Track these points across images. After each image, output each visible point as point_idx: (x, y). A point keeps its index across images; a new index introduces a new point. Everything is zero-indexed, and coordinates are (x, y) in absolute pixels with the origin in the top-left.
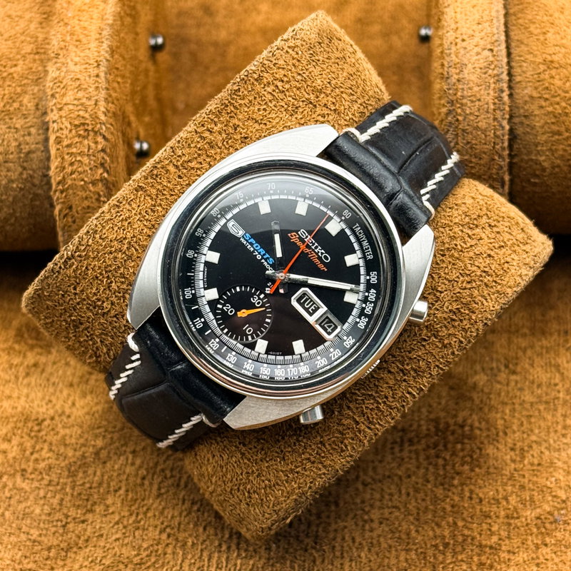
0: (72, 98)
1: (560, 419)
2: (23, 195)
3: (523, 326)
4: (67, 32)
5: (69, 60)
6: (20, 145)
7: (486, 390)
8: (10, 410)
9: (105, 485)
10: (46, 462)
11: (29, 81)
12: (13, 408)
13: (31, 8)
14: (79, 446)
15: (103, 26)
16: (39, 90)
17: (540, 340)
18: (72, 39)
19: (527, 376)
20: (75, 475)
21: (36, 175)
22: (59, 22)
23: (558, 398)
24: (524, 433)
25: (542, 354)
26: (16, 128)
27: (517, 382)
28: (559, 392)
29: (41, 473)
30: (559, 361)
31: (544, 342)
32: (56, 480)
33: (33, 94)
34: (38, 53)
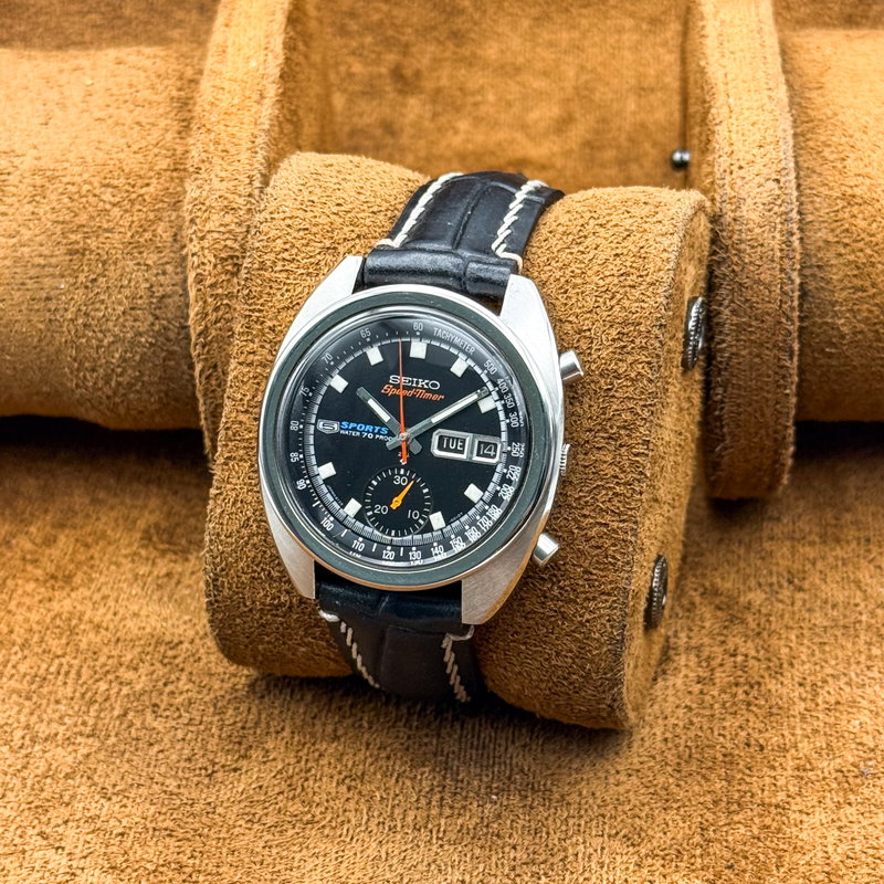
0: (217, 224)
1: (863, 648)
2: (154, 352)
3: (810, 533)
4: (211, 140)
5: (213, 176)
6: (152, 286)
7: (764, 611)
8: (136, 631)
9: (263, 725)
10: (185, 696)
11: (165, 205)
12: (139, 628)
13: (167, 113)
14: (227, 676)
15: (256, 133)
16: (178, 216)
17: (832, 549)
18: (216, 149)
19: (818, 593)
20: (223, 713)
21: (171, 327)
22: (199, 128)
23: (860, 622)
24: (816, 664)
25: (837, 566)
26: (148, 265)
27: (804, 601)
28: (861, 614)
29: (178, 709)
30: (861, 576)
31: (839, 552)
32: (198, 718)
33: (170, 221)
34: (176, 170)
